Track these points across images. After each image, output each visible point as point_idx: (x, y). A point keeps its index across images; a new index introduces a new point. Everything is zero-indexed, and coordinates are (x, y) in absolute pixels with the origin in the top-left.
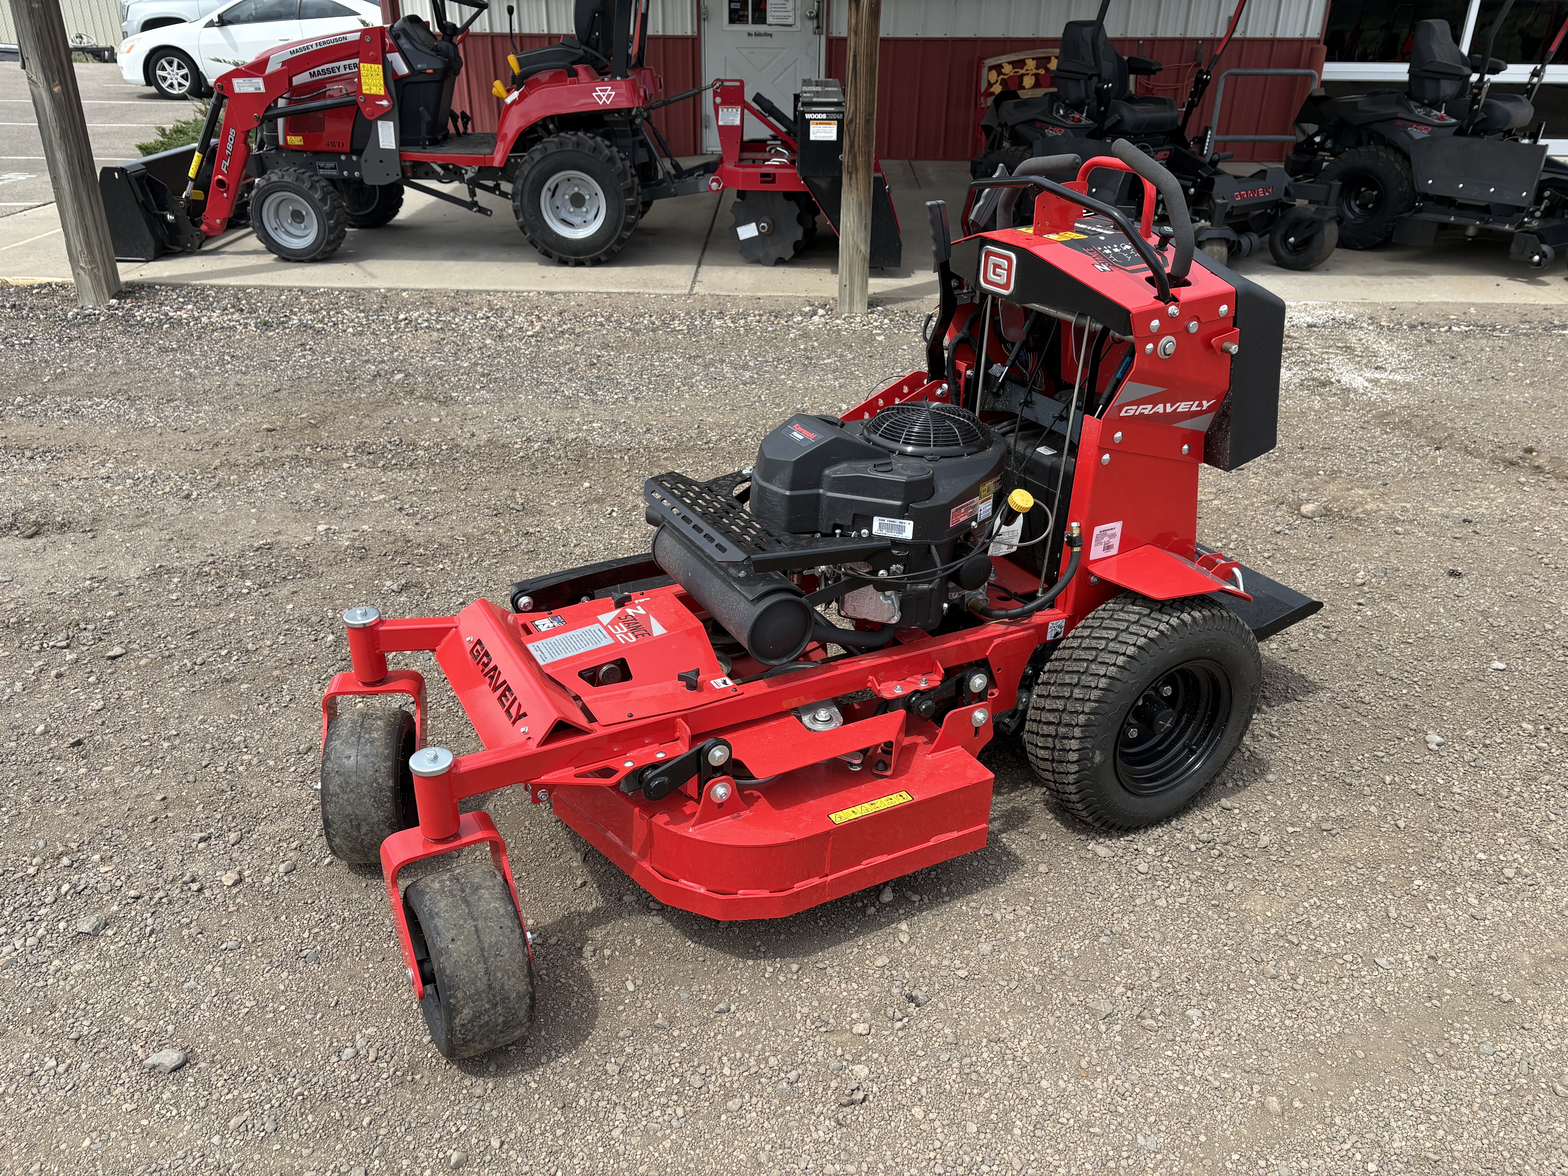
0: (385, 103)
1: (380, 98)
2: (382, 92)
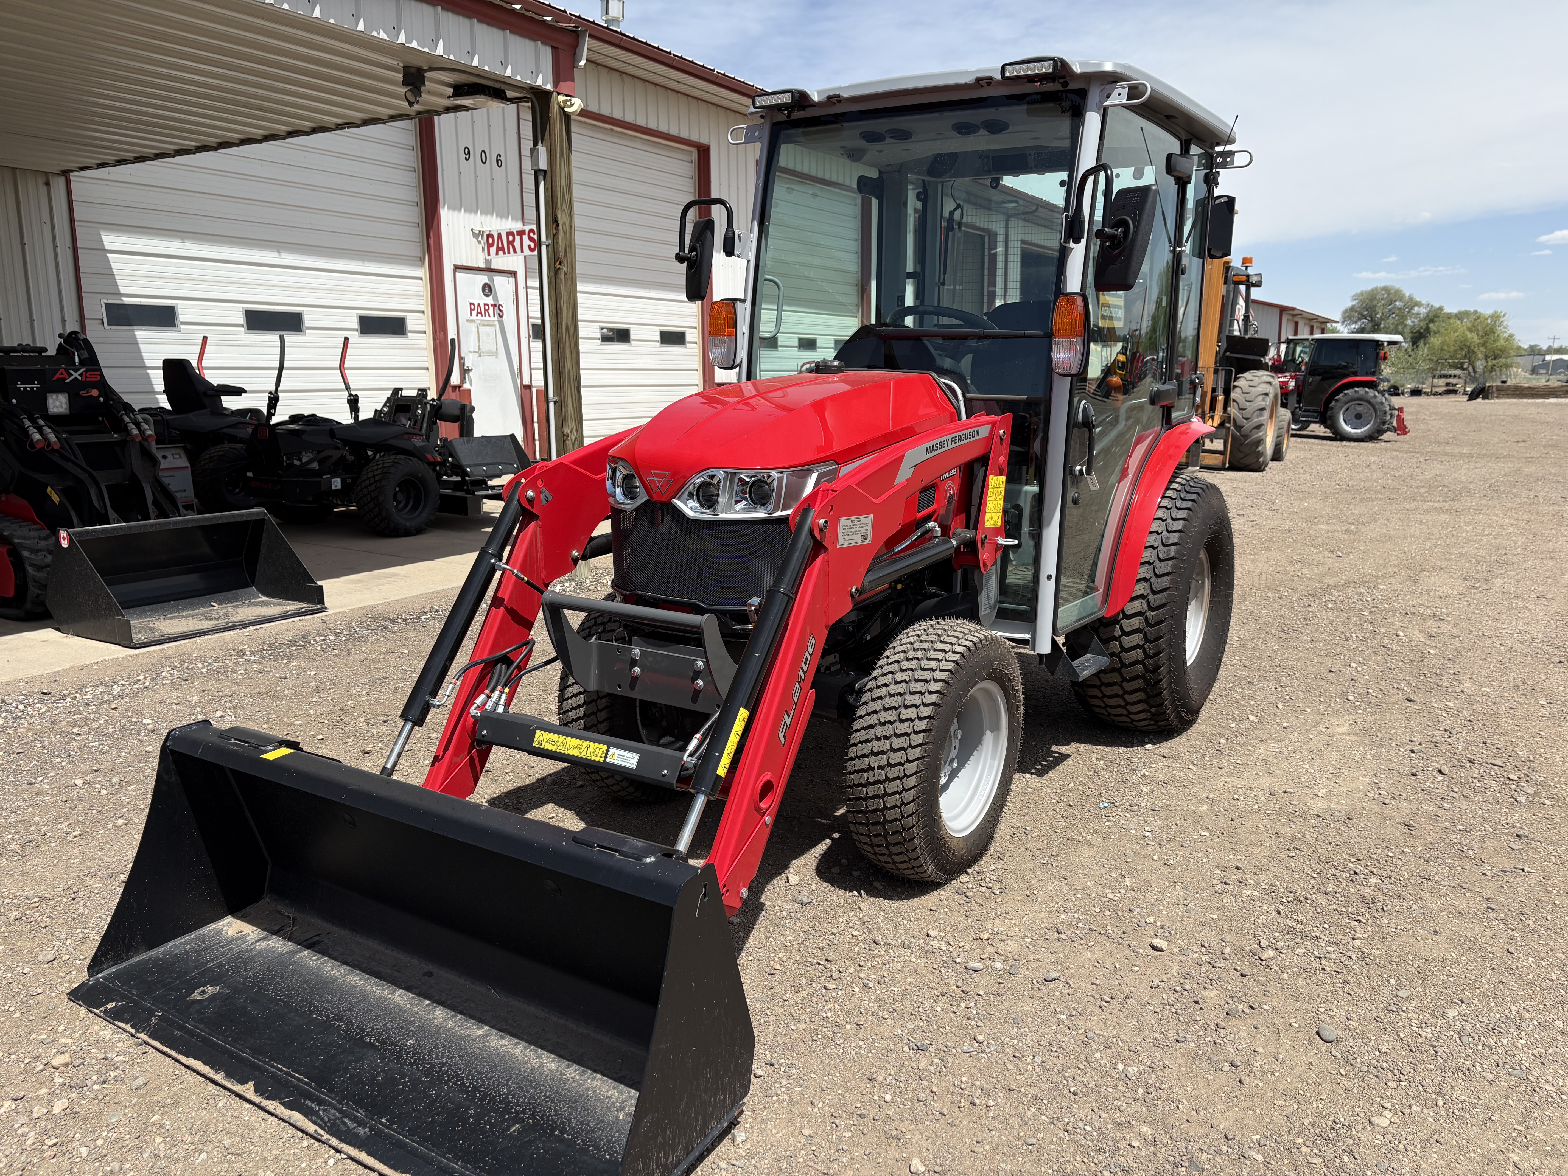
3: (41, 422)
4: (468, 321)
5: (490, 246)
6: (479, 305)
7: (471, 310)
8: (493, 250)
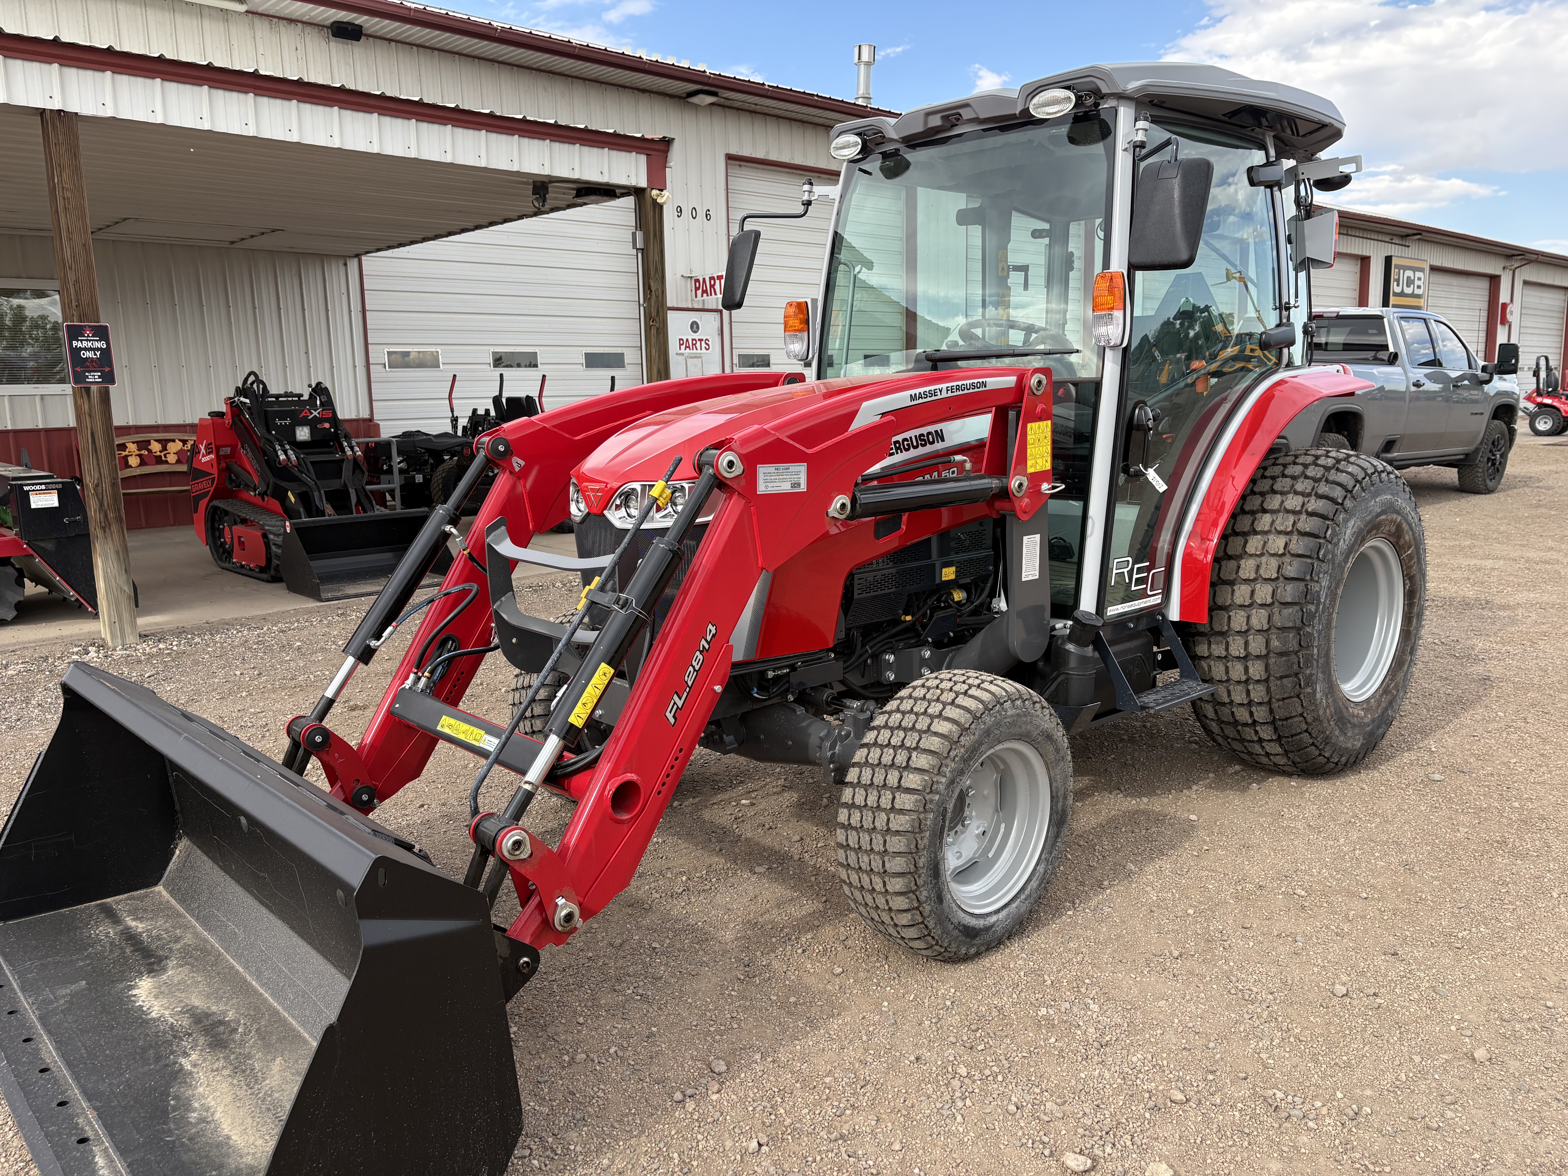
3: (287, 447)
4: (677, 354)
5: (697, 289)
6: (687, 340)
7: (680, 345)
8: (699, 292)
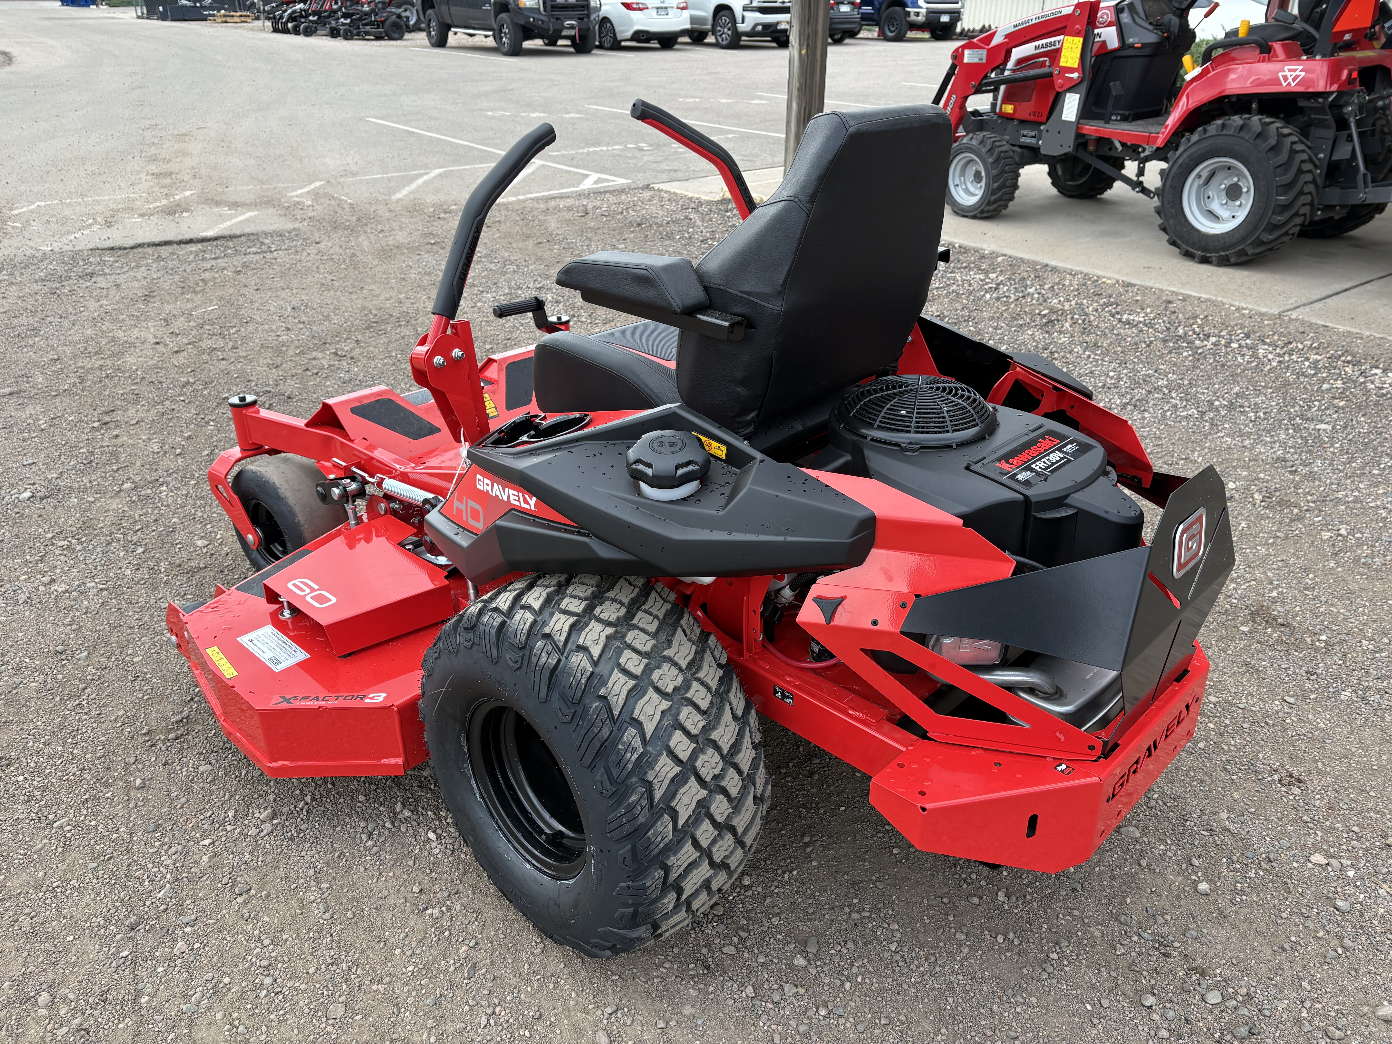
0: (1075, 75)
1: (1072, 70)
2: (1076, 66)
